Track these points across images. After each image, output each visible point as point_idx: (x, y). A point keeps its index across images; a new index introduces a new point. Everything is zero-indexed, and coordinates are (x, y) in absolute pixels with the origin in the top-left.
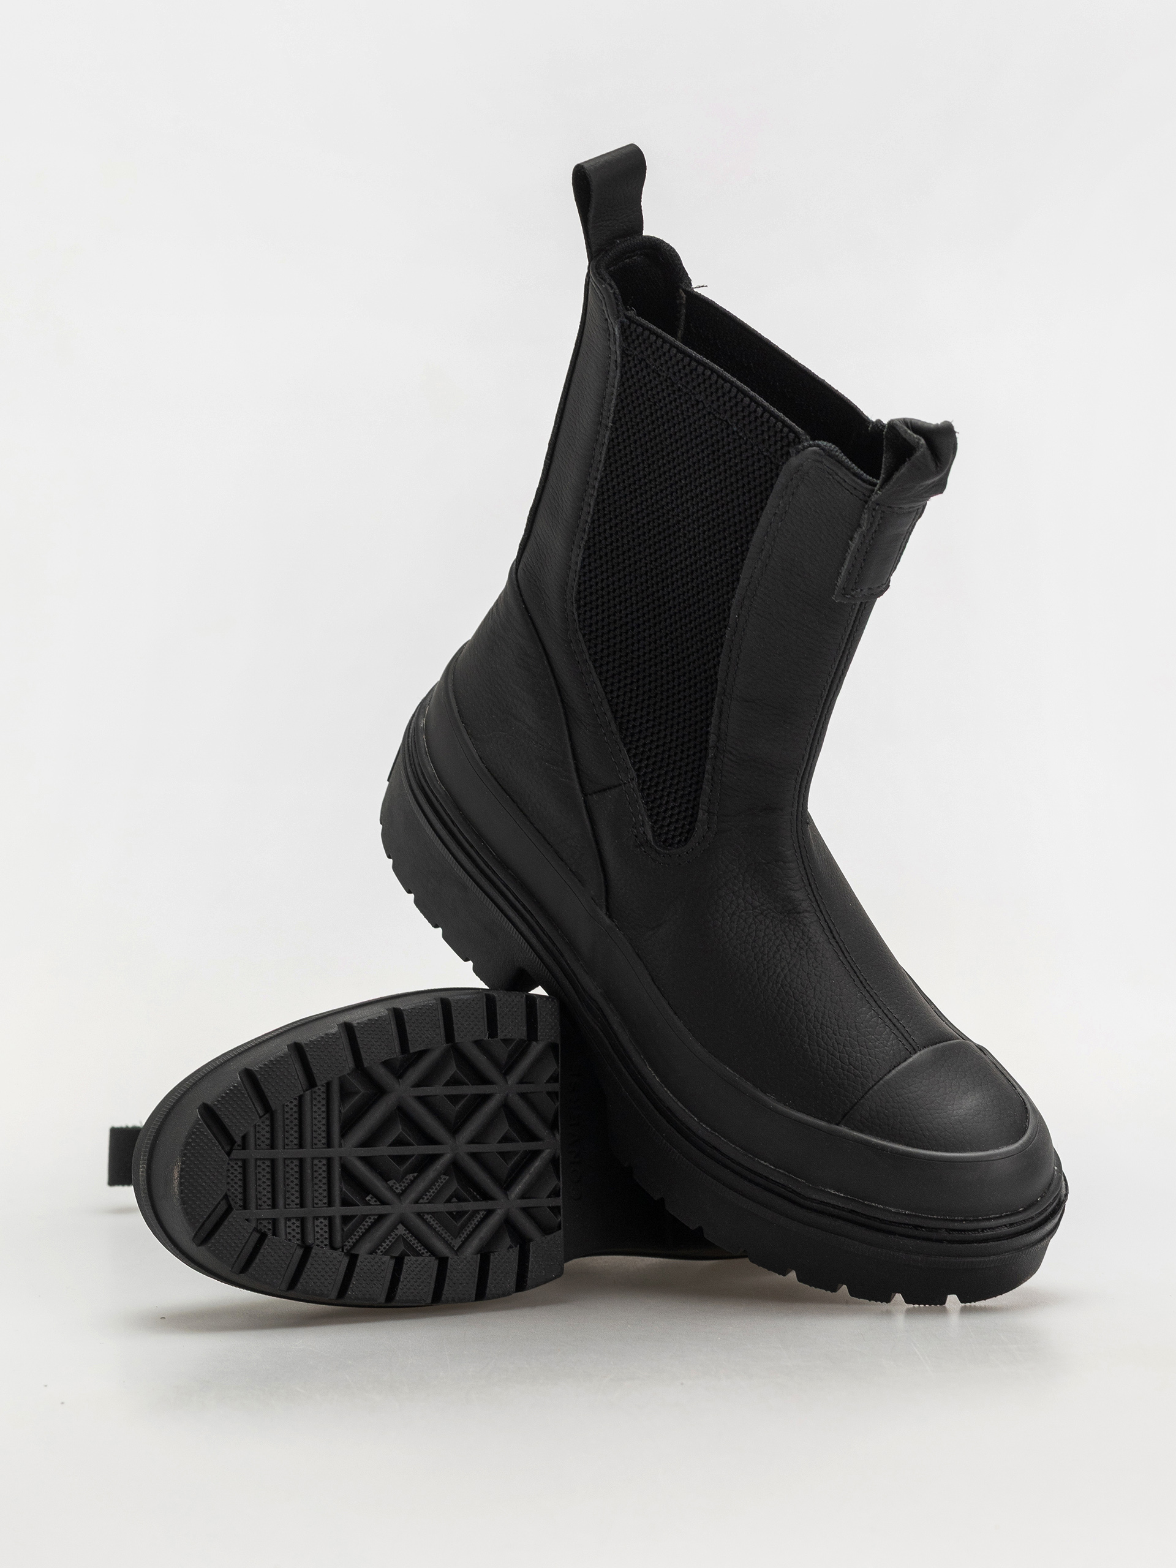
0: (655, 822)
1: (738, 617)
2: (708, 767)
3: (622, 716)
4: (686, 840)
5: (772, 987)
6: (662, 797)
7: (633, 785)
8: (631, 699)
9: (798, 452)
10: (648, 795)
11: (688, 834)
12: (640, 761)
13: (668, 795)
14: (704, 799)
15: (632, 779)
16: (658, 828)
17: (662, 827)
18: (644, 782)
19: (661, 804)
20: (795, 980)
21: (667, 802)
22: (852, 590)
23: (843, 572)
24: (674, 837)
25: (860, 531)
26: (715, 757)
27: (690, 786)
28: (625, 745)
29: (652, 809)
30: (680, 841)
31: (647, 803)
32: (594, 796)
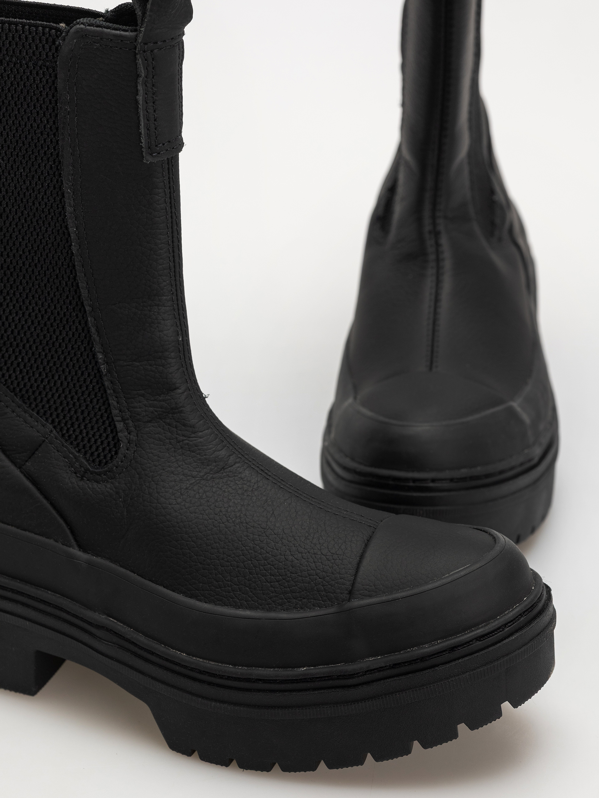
0: (86, 453)
1: (77, 229)
2: (107, 383)
3: (21, 390)
4: (116, 453)
5: (240, 528)
6: (81, 432)
7: (53, 434)
8: (21, 371)
9: (64, 40)
10: (70, 436)
11: (115, 448)
12: (51, 415)
13: (85, 428)
14: (115, 412)
15: (51, 431)
16: (89, 457)
17: (92, 454)
18: (61, 429)
19: (83, 437)
20: (255, 515)
21: (87, 433)
22: (156, 146)
23: (143, 130)
24: (105, 457)
25: (140, 80)
26: (109, 371)
27: (100, 410)
28: (33, 410)
29: (78, 445)
30: (112, 456)
31: (71, 443)
32: (27, 464)
